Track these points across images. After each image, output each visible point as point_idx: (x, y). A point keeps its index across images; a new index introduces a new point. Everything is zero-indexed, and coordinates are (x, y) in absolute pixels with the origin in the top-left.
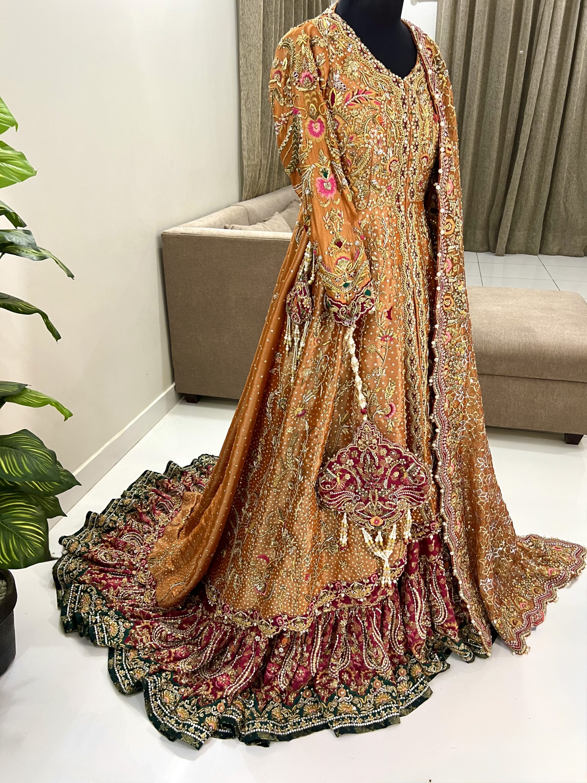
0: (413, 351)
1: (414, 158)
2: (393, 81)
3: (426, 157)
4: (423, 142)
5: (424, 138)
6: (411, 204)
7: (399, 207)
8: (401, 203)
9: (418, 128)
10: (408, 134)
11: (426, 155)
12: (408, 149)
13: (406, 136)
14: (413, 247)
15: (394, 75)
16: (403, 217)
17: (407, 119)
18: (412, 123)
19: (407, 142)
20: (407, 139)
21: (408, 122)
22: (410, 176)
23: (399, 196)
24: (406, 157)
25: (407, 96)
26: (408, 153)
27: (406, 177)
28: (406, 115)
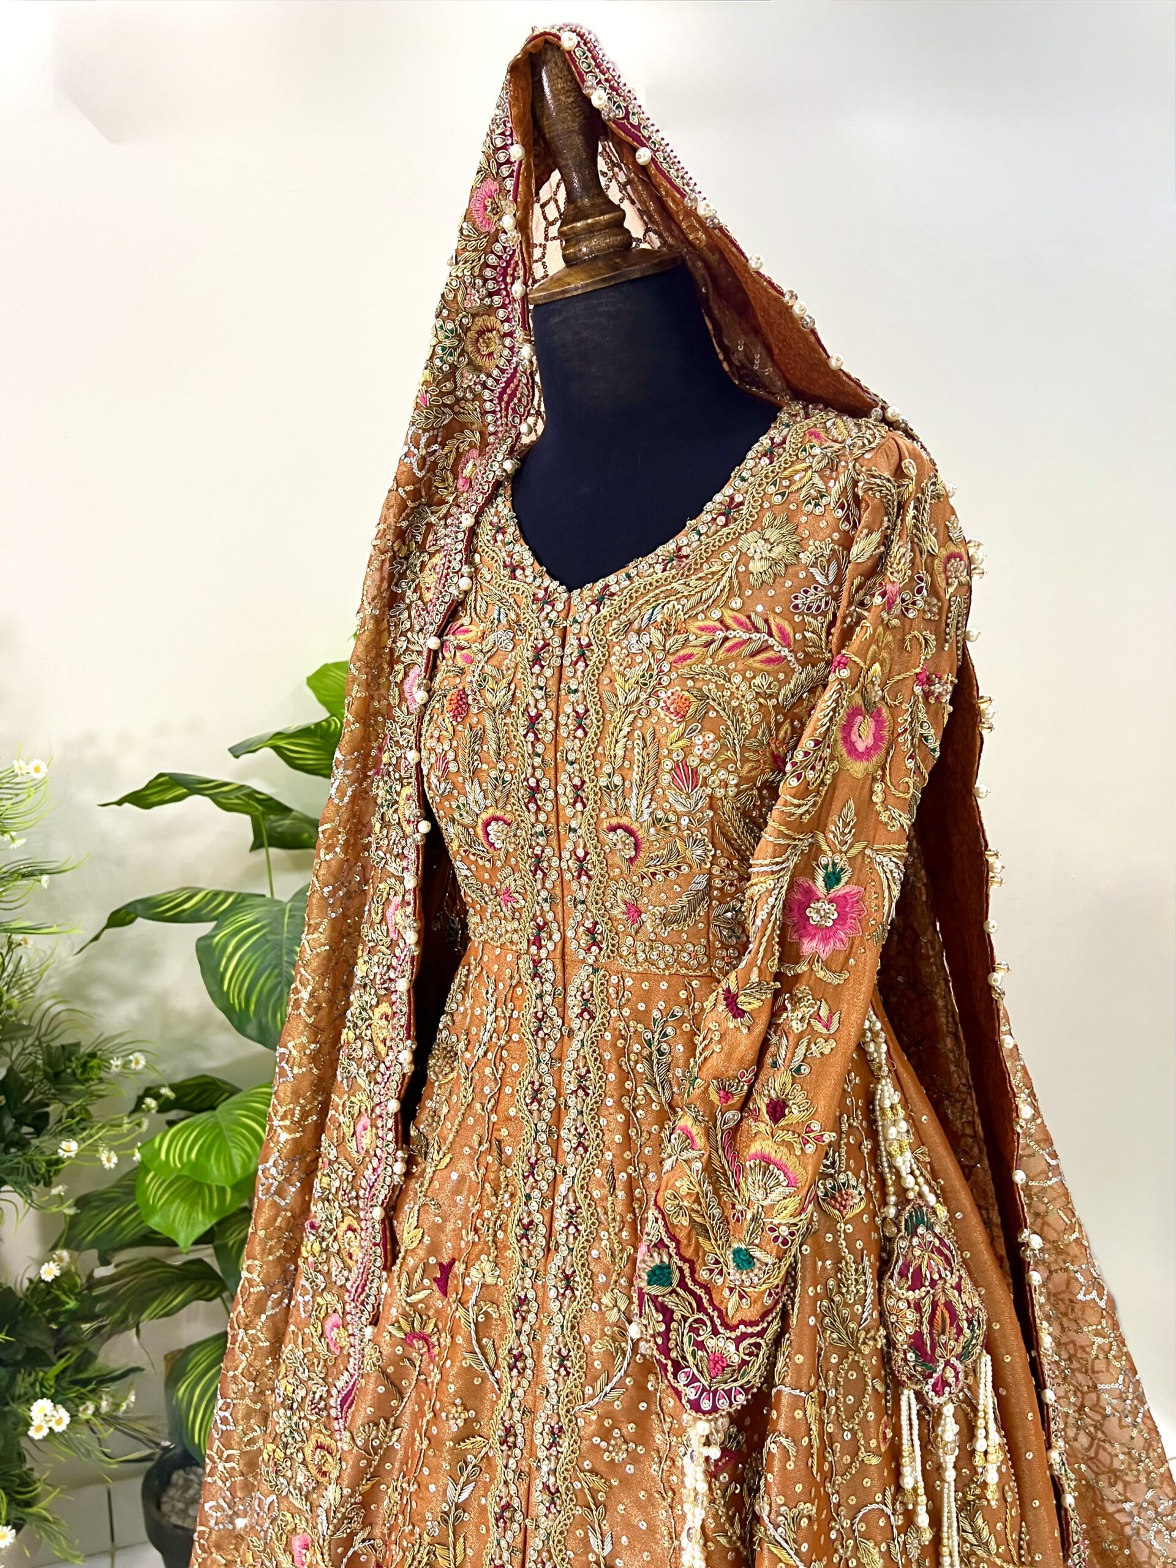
1: (574, 823)
2: (535, 600)
3: (625, 829)
4: (603, 781)
5: (607, 769)
6: (587, 970)
7: (537, 964)
8: (543, 953)
9: (580, 734)
12: (545, 794)
13: (536, 754)
14: (573, 1113)
16: (548, 999)
17: (542, 705)
18: (562, 720)
19: (539, 774)
20: (537, 761)
21: (547, 715)
22: (568, 876)
23: (540, 928)
24: (542, 817)
25: (557, 642)
26: (549, 807)
27: (554, 876)
28: (539, 694)
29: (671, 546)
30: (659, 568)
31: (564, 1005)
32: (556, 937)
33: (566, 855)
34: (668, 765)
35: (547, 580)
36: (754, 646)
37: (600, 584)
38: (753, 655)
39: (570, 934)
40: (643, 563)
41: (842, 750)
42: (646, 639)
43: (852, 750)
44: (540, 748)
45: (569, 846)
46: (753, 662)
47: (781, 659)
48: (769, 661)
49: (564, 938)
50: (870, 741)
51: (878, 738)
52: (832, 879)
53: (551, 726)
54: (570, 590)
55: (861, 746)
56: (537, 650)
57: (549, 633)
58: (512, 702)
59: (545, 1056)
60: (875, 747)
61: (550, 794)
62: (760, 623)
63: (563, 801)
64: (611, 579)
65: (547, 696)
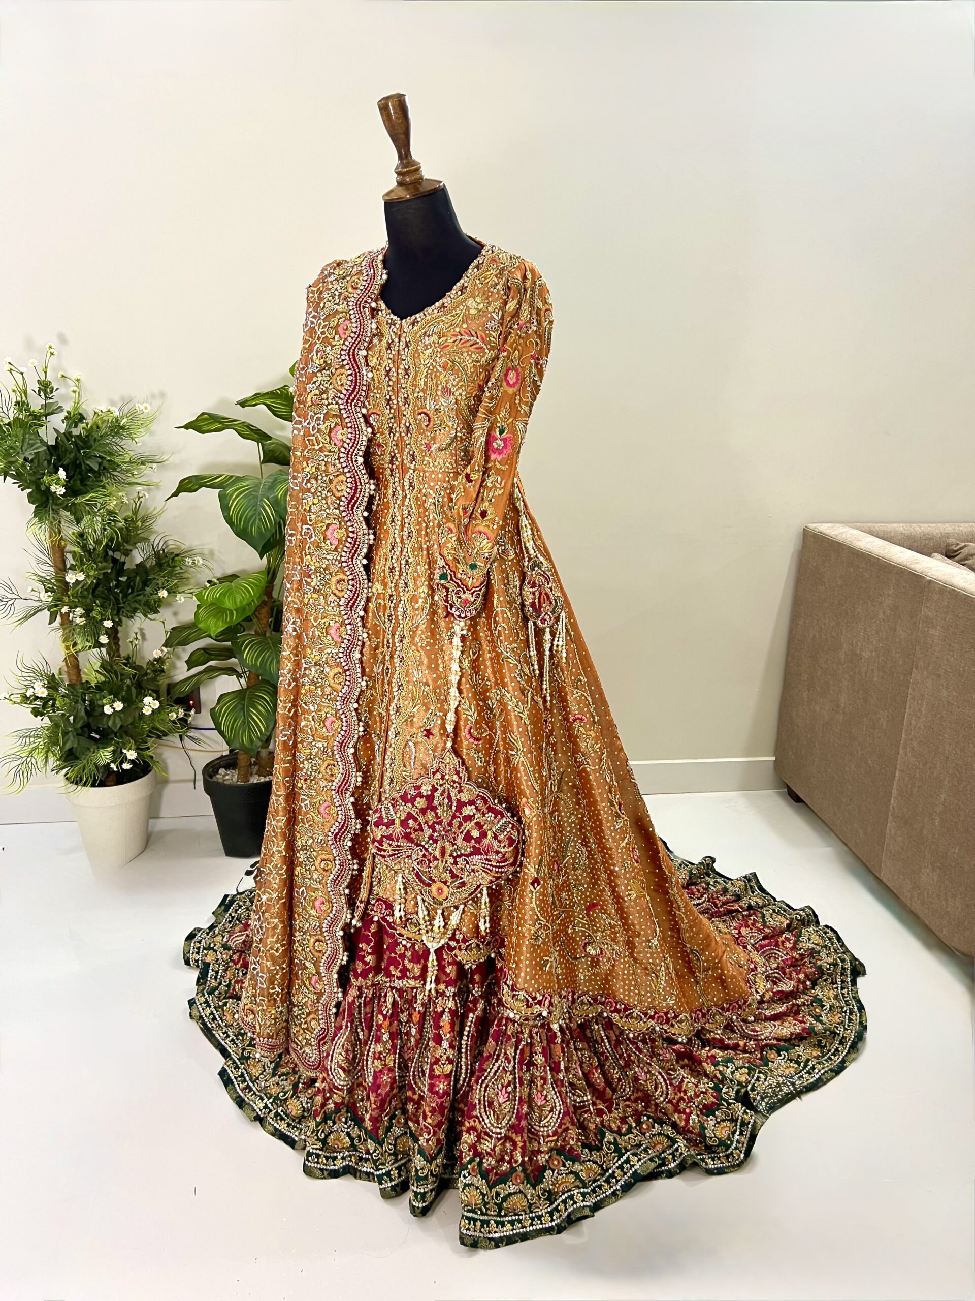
1: (405, 412)
3: (425, 413)
6: (411, 471)
7: (392, 471)
13: (389, 386)
16: (397, 484)
17: (391, 366)
18: (400, 371)
19: (391, 393)
20: (390, 389)
21: (393, 370)
22: (403, 434)
23: (393, 457)
24: (392, 411)
25: (397, 340)
26: (395, 407)
27: (397, 435)
28: (390, 361)
29: (441, 302)
30: (436, 311)
31: (403, 486)
32: (399, 460)
33: (402, 426)
34: (440, 388)
35: (392, 316)
36: (472, 343)
37: (413, 317)
38: (471, 345)
39: (404, 457)
40: (430, 309)
41: (504, 384)
42: (432, 339)
43: (508, 384)
44: (391, 383)
45: (403, 422)
46: (472, 348)
47: (482, 348)
48: (477, 348)
49: (403, 460)
50: (514, 380)
51: (517, 379)
52: (501, 432)
53: (395, 374)
54: (401, 319)
55: (511, 382)
56: (389, 344)
57: (393, 337)
58: (380, 365)
59: (396, 506)
60: (516, 383)
61: (395, 402)
62: (473, 333)
63: (401, 404)
64: (418, 315)
65: (393, 362)
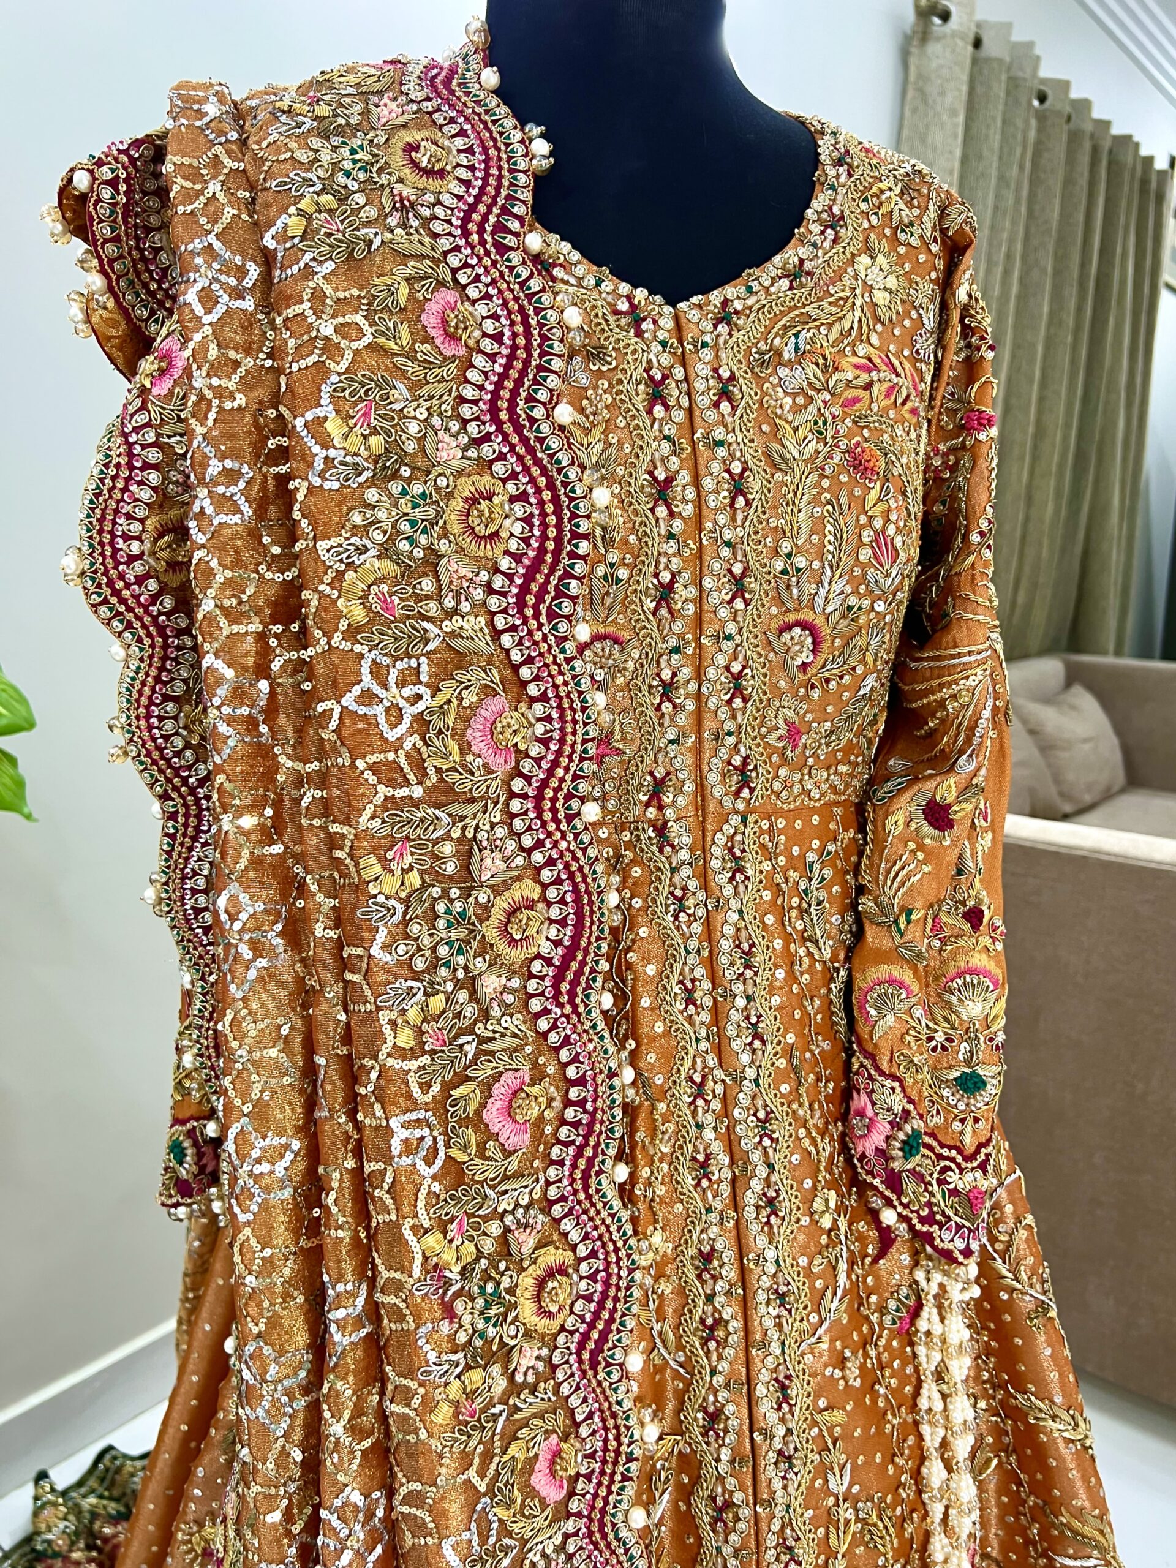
0: (723, 1468)
1: (731, 628)
2: (616, 312)
3: (805, 626)
4: (779, 565)
5: (786, 547)
6: (735, 820)
7: (661, 830)
8: (669, 813)
9: (740, 501)
10: (677, 526)
11: (807, 615)
12: (684, 592)
13: (671, 536)
14: (741, 1002)
15: (625, 288)
16: (686, 870)
17: (673, 464)
18: (708, 484)
19: (674, 564)
20: (672, 547)
22: (711, 702)
23: (657, 783)
25: (681, 373)
27: (689, 705)
28: (666, 448)
29: (790, 255)
30: (784, 285)
31: (705, 873)
32: (689, 787)
33: (712, 672)
39: (712, 778)
40: (763, 276)
45: (721, 659)
46: (906, 412)
47: (916, 410)
48: (911, 411)
49: (704, 787)
53: (691, 494)
54: (673, 300)
56: (654, 384)
57: (666, 360)
59: (693, 944)
61: (692, 592)
63: (713, 597)
65: (678, 450)
